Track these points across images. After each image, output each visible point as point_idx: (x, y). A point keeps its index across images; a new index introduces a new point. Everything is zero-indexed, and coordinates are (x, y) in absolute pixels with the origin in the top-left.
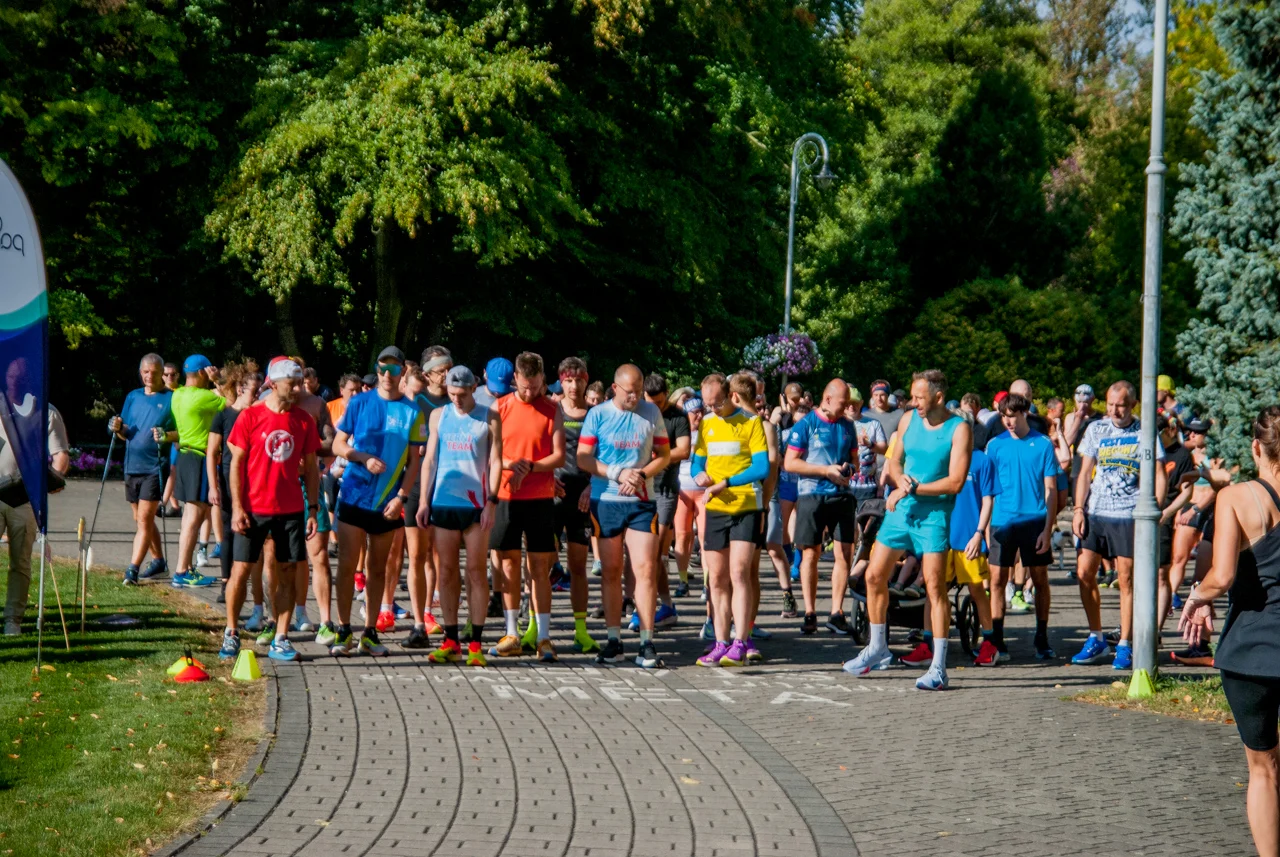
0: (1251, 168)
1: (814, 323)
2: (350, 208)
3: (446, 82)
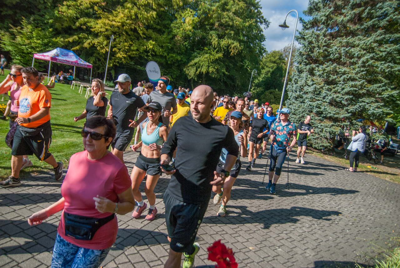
2: (199, 70)
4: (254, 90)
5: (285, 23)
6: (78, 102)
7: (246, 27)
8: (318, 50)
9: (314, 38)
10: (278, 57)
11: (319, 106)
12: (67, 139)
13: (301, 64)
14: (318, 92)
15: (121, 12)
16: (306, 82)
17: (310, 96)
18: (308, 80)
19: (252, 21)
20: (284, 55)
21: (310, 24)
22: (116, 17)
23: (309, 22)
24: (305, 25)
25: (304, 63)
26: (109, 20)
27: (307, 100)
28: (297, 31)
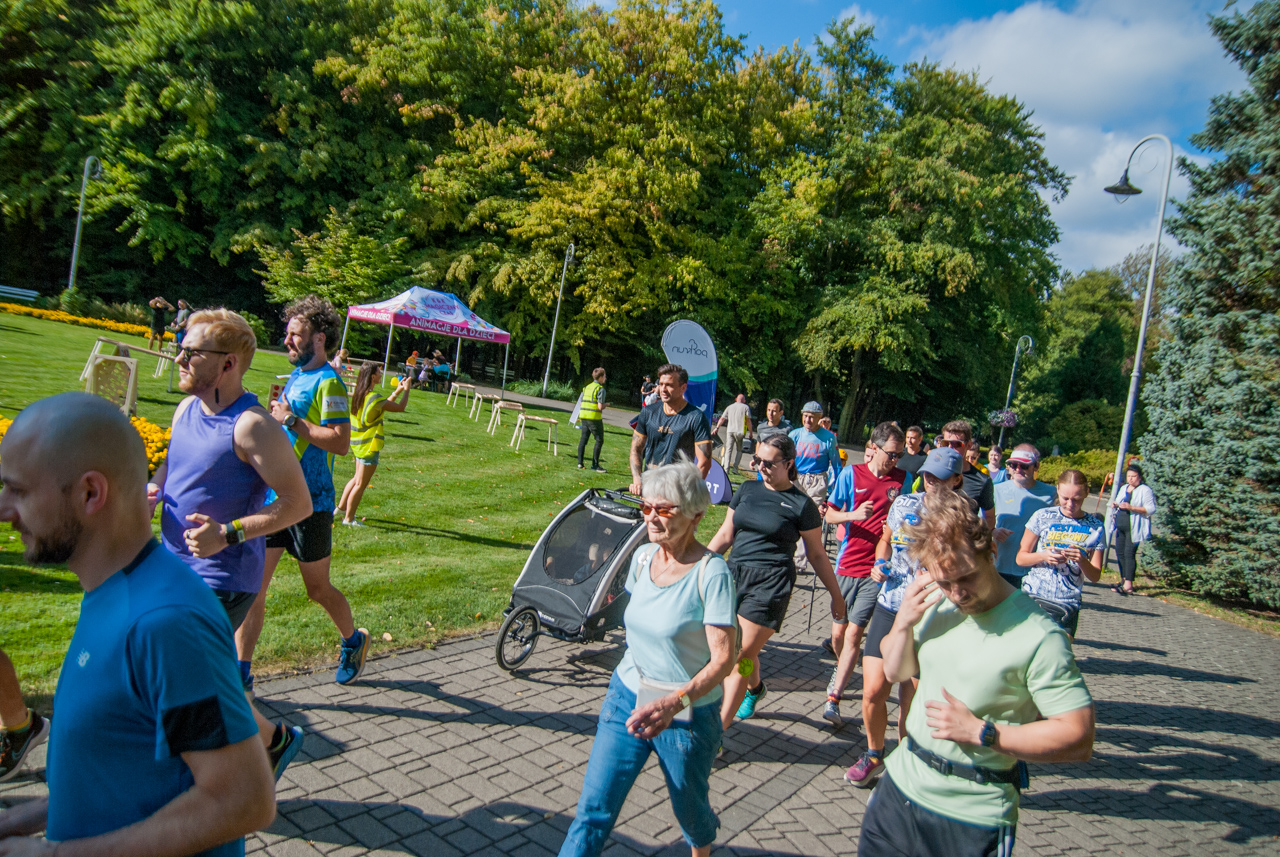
0: (1174, 379)
1: (1023, 406)
2: (842, 339)
3: (887, 301)
4: (1024, 401)
5: (1125, 179)
6: (467, 446)
7: (992, 201)
8: (1252, 261)
9: (1234, 222)
10: (1106, 291)
11: (1268, 455)
12: (433, 559)
13: (1190, 310)
14: (1261, 406)
15: (596, 176)
16: (1211, 371)
17: (1229, 418)
18: (1222, 366)
19: (1014, 182)
20: (1126, 285)
21: (1220, 175)
22: (584, 189)
23: (1213, 168)
24: (1199, 180)
25: (1204, 309)
26: (563, 201)
27: (1217, 435)
28: (1173, 202)
